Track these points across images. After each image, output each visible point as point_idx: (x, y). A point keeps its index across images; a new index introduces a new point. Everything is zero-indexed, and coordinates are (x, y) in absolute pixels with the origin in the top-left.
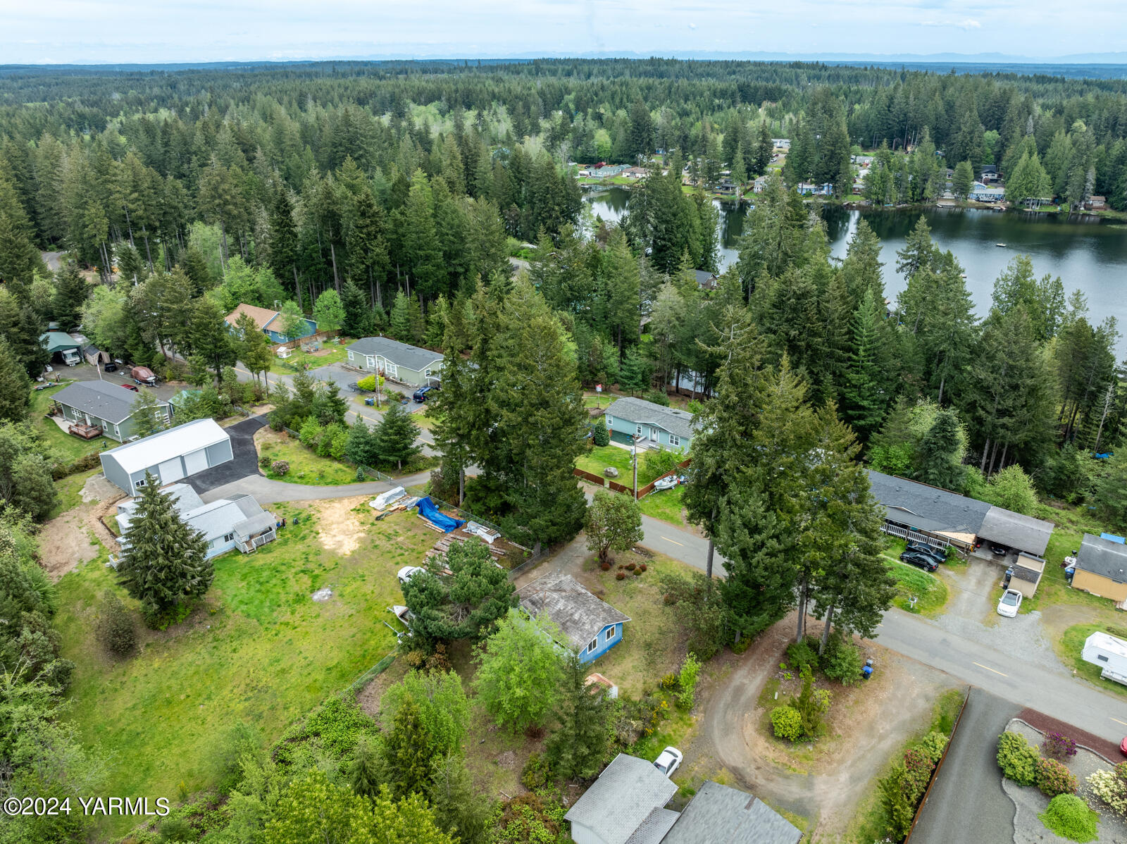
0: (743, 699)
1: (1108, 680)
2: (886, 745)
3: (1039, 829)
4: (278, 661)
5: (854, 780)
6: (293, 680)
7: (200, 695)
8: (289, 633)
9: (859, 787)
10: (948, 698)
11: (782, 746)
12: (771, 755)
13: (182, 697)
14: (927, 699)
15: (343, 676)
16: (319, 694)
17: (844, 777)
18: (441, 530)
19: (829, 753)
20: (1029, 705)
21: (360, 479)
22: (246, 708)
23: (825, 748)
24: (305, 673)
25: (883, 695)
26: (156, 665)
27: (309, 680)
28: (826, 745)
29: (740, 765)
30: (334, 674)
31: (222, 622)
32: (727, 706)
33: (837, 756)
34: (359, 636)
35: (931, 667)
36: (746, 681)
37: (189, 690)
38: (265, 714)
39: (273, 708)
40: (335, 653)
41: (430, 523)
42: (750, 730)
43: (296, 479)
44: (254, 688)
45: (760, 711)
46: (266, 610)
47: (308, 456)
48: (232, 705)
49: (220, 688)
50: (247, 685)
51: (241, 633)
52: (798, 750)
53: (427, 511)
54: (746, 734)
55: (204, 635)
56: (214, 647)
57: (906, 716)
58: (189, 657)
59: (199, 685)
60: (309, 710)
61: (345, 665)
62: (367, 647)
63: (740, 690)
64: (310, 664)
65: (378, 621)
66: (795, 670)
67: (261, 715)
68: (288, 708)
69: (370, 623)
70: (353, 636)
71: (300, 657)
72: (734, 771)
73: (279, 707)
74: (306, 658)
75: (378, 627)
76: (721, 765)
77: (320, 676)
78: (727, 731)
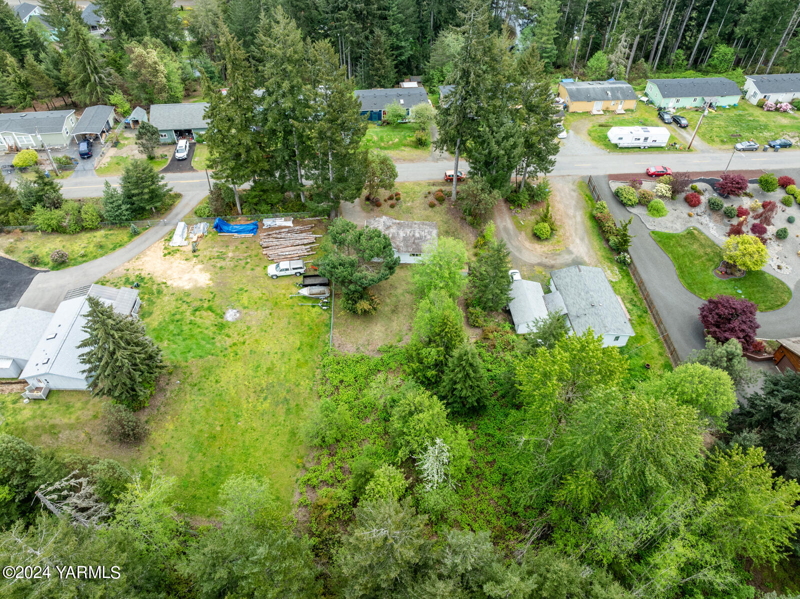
0: (512, 233)
1: (620, 148)
2: (579, 219)
3: (651, 219)
4: (258, 367)
5: (582, 240)
6: (283, 369)
7: (229, 419)
8: (246, 348)
9: (587, 242)
10: (580, 186)
11: (546, 243)
12: (545, 249)
13: (218, 428)
14: (574, 191)
15: (311, 347)
16: (309, 365)
17: (578, 241)
18: (251, 235)
19: (564, 235)
20: (608, 173)
21: (136, 233)
22: (270, 403)
23: (561, 233)
24: (286, 360)
25: (558, 198)
26: (171, 427)
27: (293, 363)
28: (561, 232)
29: (539, 261)
30: (305, 349)
31: (185, 373)
32: (509, 239)
33: (568, 234)
34: (292, 321)
35: (563, 176)
36: (504, 224)
37: (217, 423)
38: (288, 397)
39: (288, 391)
40: (291, 339)
41: (236, 234)
42: (527, 244)
43: (80, 259)
44: (262, 391)
45: (523, 233)
46: (208, 346)
47: (60, 238)
48: (259, 408)
49: (238, 406)
50: (255, 392)
51: (209, 370)
52: (554, 241)
53: (225, 228)
54: (527, 246)
55: (180, 389)
56: (199, 390)
57: (574, 202)
58: (188, 407)
59: (221, 415)
60: (314, 376)
61: (306, 340)
62: (306, 324)
63: (506, 230)
64: (283, 354)
65: (292, 307)
66: (520, 206)
67: (286, 400)
68: (299, 384)
69: (290, 311)
70: (289, 323)
71: (272, 355)
72: (539, 264)
73: (293, 387)
74: (276, 353)
75: (298, 309)
76: (533, 265)
77: (299, 356)
78: (519, 250)
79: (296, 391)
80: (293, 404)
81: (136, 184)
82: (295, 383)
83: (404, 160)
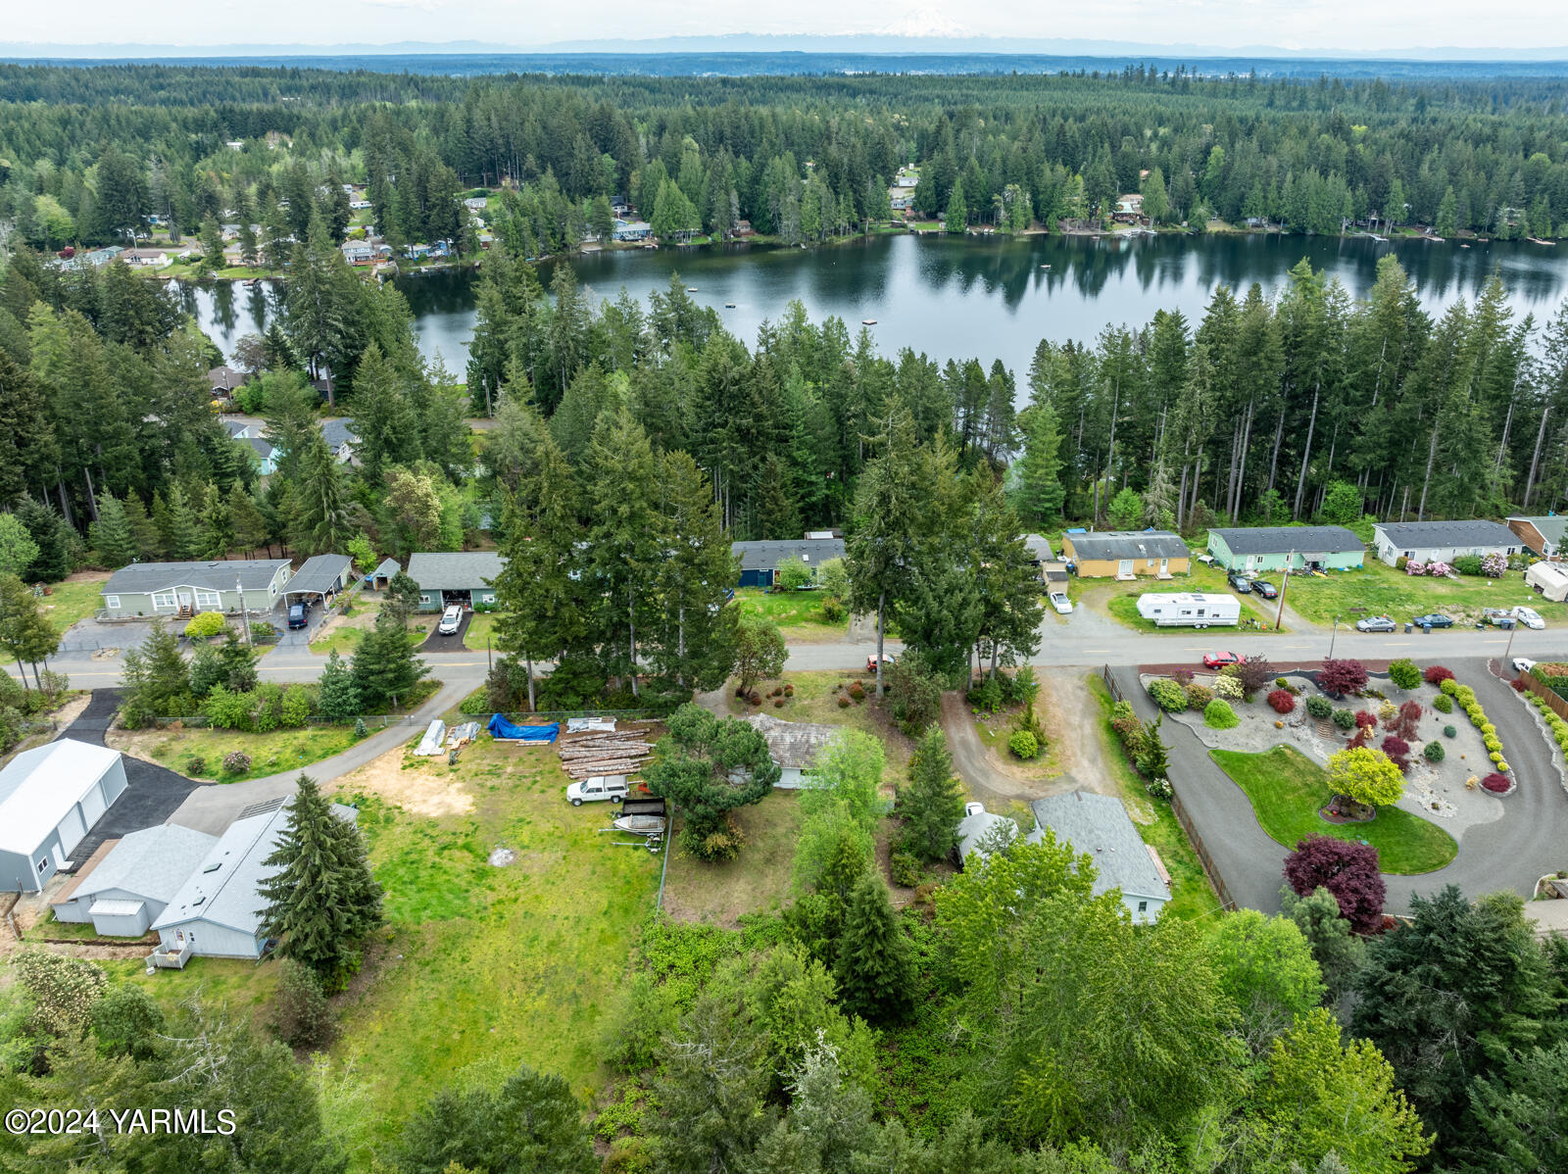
0: (973, 748)
1: (1161, 627)
2: (1088, 730)
3: (1211, 732)
4: (535, 938)
5: (1093, 761)
6: (576, 945)
7: (475, 1022)
8: (519, 909)
9: (1100, 765)
10: (1092, 682)
11: (1031, 765)
12: (1030, 775)
13: (456, 1036)
14: (1082, 689)
15: (626, 911)
16: (620, 940)
17: (1085, 763)
18: (546, 742)
19: (1063, 753)
20: (1139, 663)
21: (362, 735)
22: (548, 1000)
23: (1055, 751)
24: (582, 930)
25: (1054, 699)
26: (379, 1029)
27: (594, 935)
28: (1057, 749)
29: (1018, 792)
30: (616, 914)
31: (413, 943)
32: (969, 758)
33: (1069, 753)
34: (599, 869)
35: (1063, 667)
36: (962, 735)
37: (455, 1027)
38: (578, 992)
39: (581, 982)
40: (595, 896)
41: (522, 741)
42: (1000, 766)
43: (268, 769)
44: (537, 979)
45: (993, 749)
46: (457, 902)
47: (241, 739)
48: (529, 1007)
49: (494, 1001)
50: (524, 980)
51: (454, 940)
52: (1043, 761)
53: (506, 730)
54: (1000, 769)
55: (402, 968)
56: (433, 972)
57: (1080, 706)
58: (411, 999)
59: (463, 1015)
60: (626, 959)
61: (619, 900)
62: (621, 874)
63: (964, 743)
64: (578, 921)
65: (601, 848)
66: (988, 708)
67: (575, 995)
68: (600, 971)
69: (596, 854)
70: (594, 873)
71: (558, 921)
72: (1019, 797)
73: (588, 976)
74: (567, 918)
75: (609, 852)
76: (1007, 798)
77: (604, 924)
78: (986, 775)
79: (594, 981)
80: (586, 1003)
81: (379, 657)
82: (593, 970)
83: (804, 641)
